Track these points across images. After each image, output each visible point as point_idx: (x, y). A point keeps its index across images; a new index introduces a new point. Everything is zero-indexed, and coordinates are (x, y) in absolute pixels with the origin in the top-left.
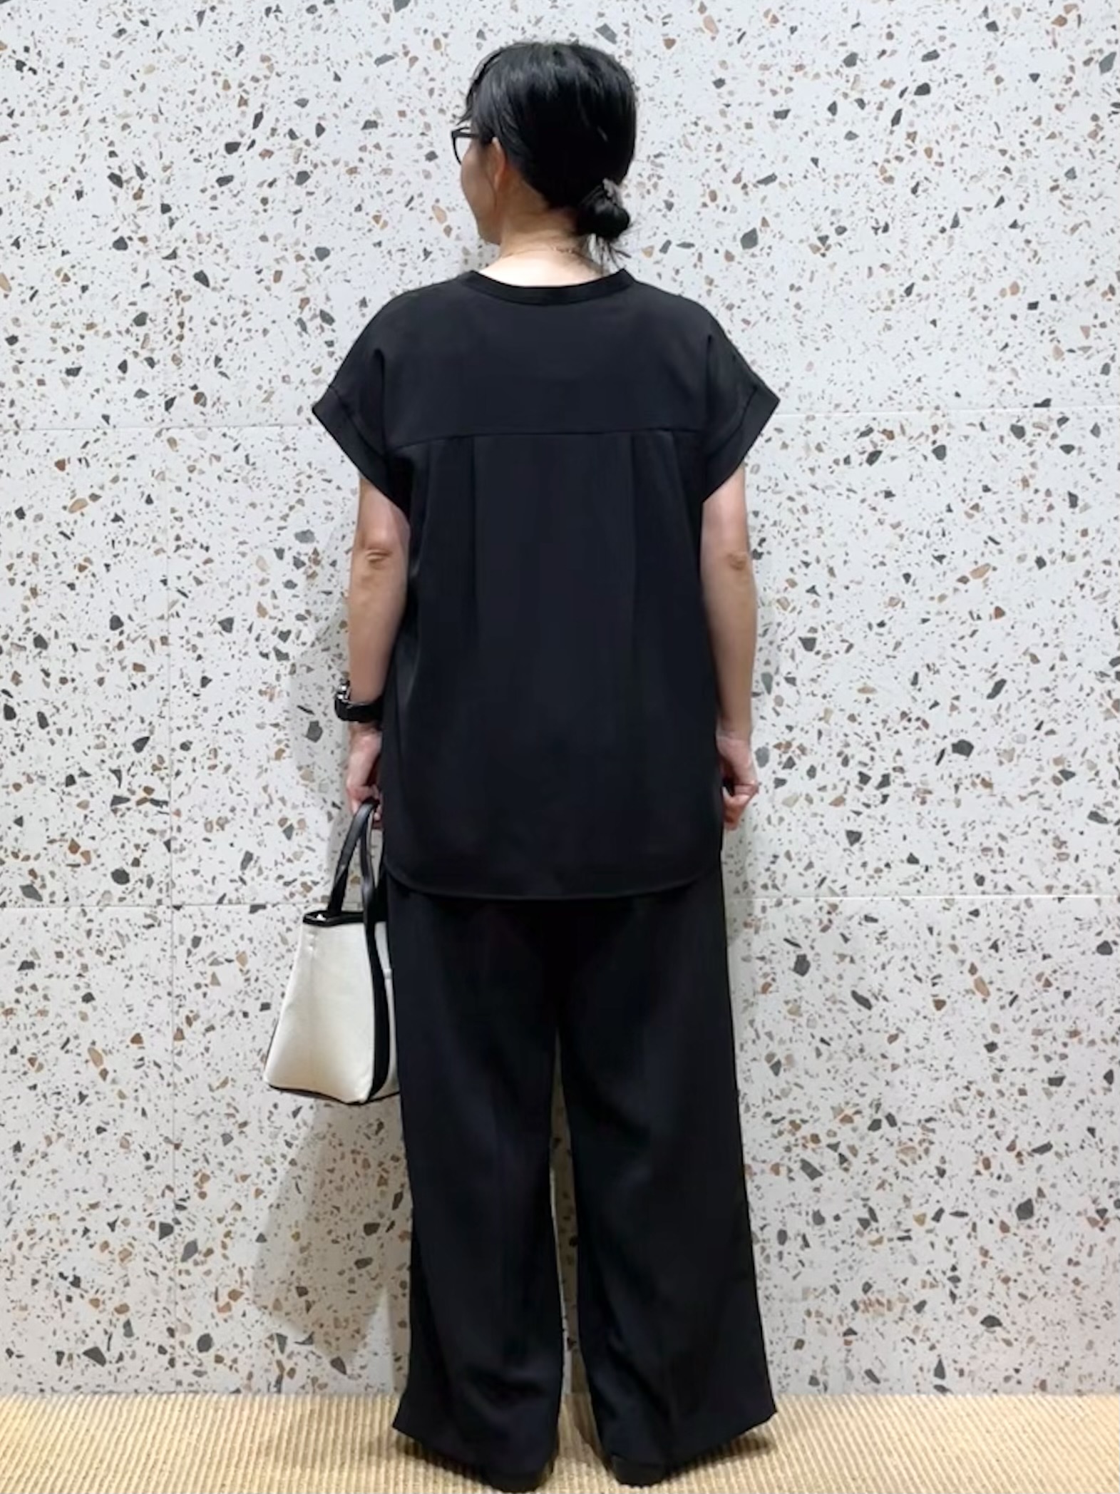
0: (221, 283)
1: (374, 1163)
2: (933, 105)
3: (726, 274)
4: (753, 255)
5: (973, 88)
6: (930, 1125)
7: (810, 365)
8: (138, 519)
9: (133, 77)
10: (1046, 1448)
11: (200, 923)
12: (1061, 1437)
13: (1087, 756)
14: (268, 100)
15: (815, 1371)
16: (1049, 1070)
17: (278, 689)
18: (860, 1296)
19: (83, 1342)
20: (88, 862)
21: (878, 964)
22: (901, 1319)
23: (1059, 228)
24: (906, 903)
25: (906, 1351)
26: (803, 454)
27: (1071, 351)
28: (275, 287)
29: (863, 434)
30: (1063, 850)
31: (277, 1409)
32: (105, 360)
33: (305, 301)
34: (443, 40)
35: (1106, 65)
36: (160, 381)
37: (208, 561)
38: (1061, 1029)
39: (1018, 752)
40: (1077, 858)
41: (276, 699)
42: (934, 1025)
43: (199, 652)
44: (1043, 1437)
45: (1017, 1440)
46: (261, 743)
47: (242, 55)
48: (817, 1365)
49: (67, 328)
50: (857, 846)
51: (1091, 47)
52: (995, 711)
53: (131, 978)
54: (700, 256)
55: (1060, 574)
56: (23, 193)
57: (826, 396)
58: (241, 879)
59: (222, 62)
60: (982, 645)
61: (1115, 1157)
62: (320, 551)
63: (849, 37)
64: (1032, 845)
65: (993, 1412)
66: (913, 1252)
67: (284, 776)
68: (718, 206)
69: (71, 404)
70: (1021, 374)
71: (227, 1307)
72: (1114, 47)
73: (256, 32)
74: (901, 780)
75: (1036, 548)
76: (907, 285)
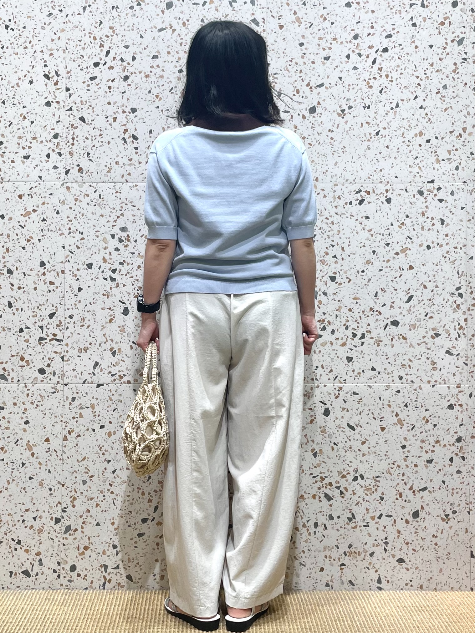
0: (90, 122)
1: (146, 493)
2: (389, 57)
3: (302, 124)
4: (314, 117)
5: (406, 50)
6: (378, 479)
7: (336, 163)
8: (52, 221)
9: (55, 33)
10: (421, 613)
11: (75, 392)
12: (427, 608)
13: (446, 328)
14: (112, 45)
15: (328, 581)
16: (426, 457)
17: (111, 293)
18: (347, 550)
19: (21, 568)
20: (28, 365)
21: (358, 412)
22: (364, 559)
23: (439, 109)
24: (370, 387)
25: (365, 572)
26: (332, 200)
27: (443, 160)
28: (113, 124)
29: (357, 193)
30: (435, 366)
31: (102, 596)
32: (41, 153)
33: (126, 130)
34: (187, 23)
35: (460, 42)
36: (63, 163)
37: (81, 239)
38: (432, 440)
39: (417, 325)
40: (440, 369)
41: (110, 298)
42: (381, 437)
43: (78, 277)
44: (420, 608)
45: (409, 610)
46: (103, 316)
47: (102, 26)
48: (329, 578)
49: (24, 139)
50: (351, 363)
51: (454, 35)
52: (408, 308)
53: (45, 414)
54: (292, 116)
55: (437, 252)
56: (7, 81)
57: (343, 176)
58: (93, 373)
59: (93, 28)
60: (404, 281)
61: (453, 493)
62: (130, 236)
63: (355, 27)
64: (422, 364)
65: (400, 598)
66: (369, 532)
67: (112, 330)
68: (300, 96)
69: (25, 171)
70: (423, 169)
71: (83, 553)
72: (463, 35)
73: (108, 16)
74: (369, 336)
75: (427, 241)
76: (377, 131)
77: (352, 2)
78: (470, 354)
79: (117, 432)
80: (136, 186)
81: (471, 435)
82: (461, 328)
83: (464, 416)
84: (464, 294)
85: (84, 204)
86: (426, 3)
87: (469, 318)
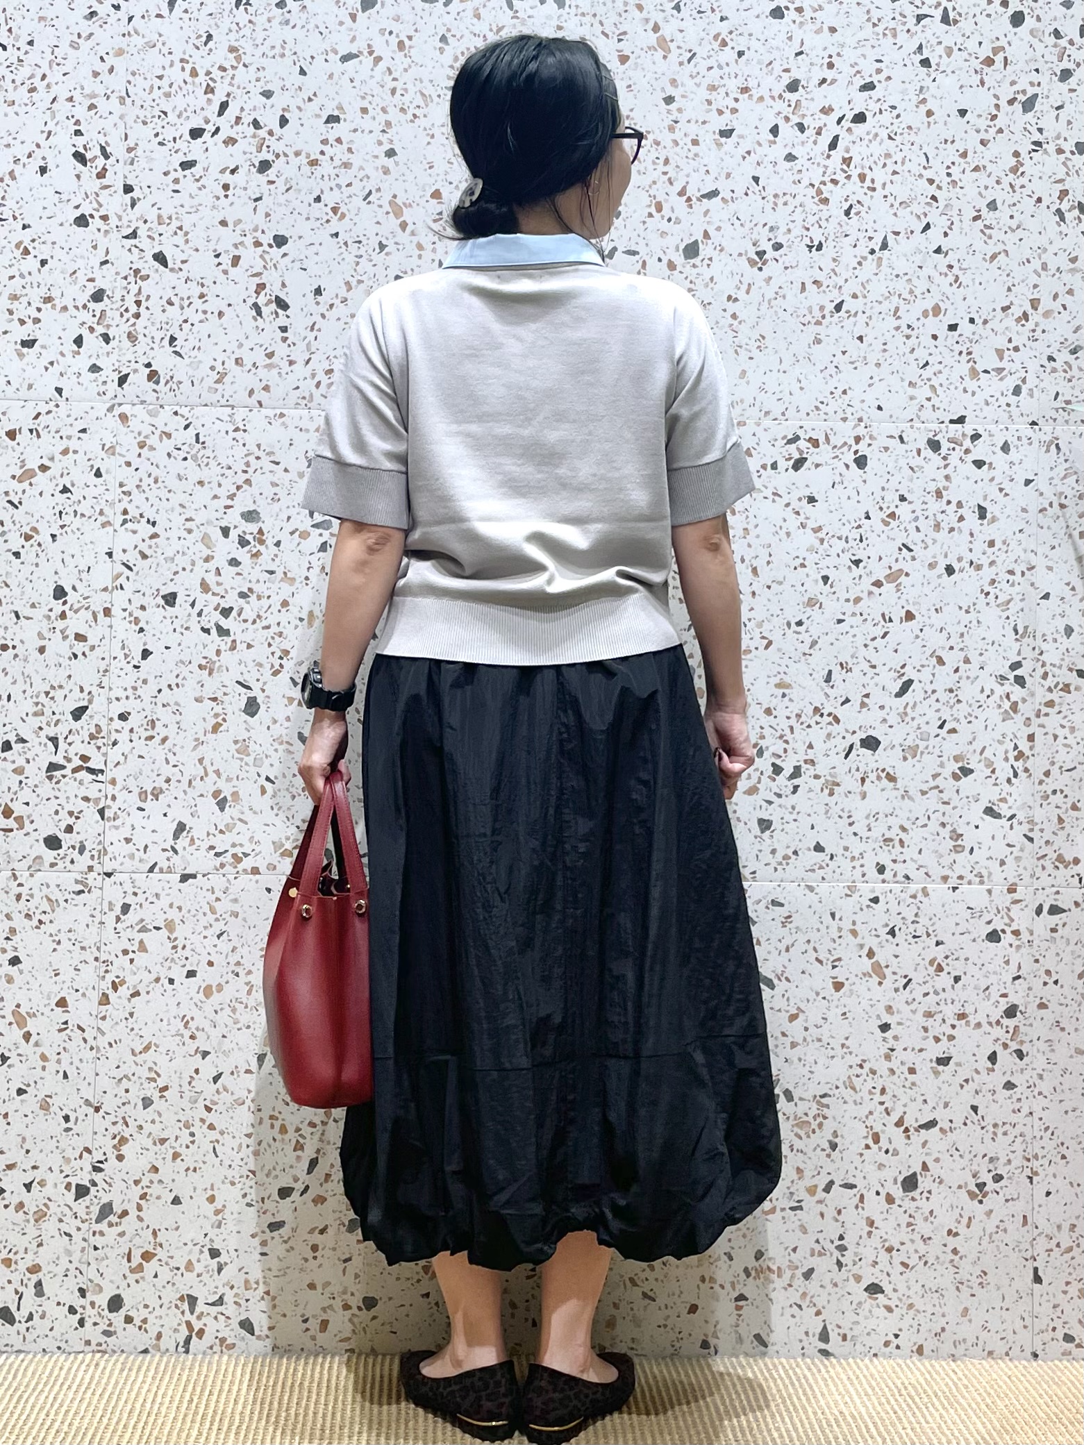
0: (179, 265)
1: (291, 1129)
2: (868, 133)
4: (694, 266)
5: (907, 119)
6: (824, 1101)
7: (744, 372)
8: (87, 492)
9: (102, 58)
11: (130, 891)
13: (987, 754)
14: (234, 89)
15: (705, 1336)
16: (937, 1051)
17: (217, 664)
18: (752, 1263)
20: (21, 827)
21: (782, 947)
22: (790, 1286)
23: (979, 256)
24: (811, 889)
25: (793, 1316)
27: (986, 372)
28: (232, 271)
29: (790, 442)
30: (959, 842)
31: (183, 1369)
32: (62, 334)
33: (261, 287)
34: (407, 42)
35: (1029, 105)
36: (114, 357)
37: (153, 537)
38: (949, 1012)
39: (921, 749)
40: (972, 849)
41: (215, 674)
42: (833, 1005)
43: (140, 625)
44: (917, 1399)
45: (893, 1402)
46: (197, 716)
47: (211, 44)
48: (708, 1329)
49: (24, 300)
50: (768, 832)
51: (1016, 88)
52: (902, 710)
53: (59, 943)
54: (644, 264)
55: (968, 584)
57: (758, 404)
58: (173, 848)
59: (191, 50)
60: (892, 646)
61: (995, 1134)
62: (265, 531)
63: (792, 64)
64: (930, 837)
65: (872, 1375)
66: (804, 1222)
67: (219, 749)
68: (663, 217)
69: (26, 375)
70: (939, 391)
71: (140, 1268)
72: (1036, 90)
73: (226, 23)
74: (812, 772)
75: (946, 556)
76: (837, 302)
77: (787, 8)
78: (1039, 814)
79: (226, 987)
80: (282, 415)
81: (1038, 1001)
82: (1020, 756)
83: (1021, 957)
84: (1027, 678)
85: (159, 456)
86: (952, 15)
87: (1039, 733)
